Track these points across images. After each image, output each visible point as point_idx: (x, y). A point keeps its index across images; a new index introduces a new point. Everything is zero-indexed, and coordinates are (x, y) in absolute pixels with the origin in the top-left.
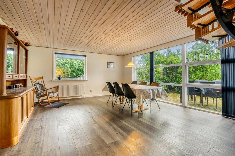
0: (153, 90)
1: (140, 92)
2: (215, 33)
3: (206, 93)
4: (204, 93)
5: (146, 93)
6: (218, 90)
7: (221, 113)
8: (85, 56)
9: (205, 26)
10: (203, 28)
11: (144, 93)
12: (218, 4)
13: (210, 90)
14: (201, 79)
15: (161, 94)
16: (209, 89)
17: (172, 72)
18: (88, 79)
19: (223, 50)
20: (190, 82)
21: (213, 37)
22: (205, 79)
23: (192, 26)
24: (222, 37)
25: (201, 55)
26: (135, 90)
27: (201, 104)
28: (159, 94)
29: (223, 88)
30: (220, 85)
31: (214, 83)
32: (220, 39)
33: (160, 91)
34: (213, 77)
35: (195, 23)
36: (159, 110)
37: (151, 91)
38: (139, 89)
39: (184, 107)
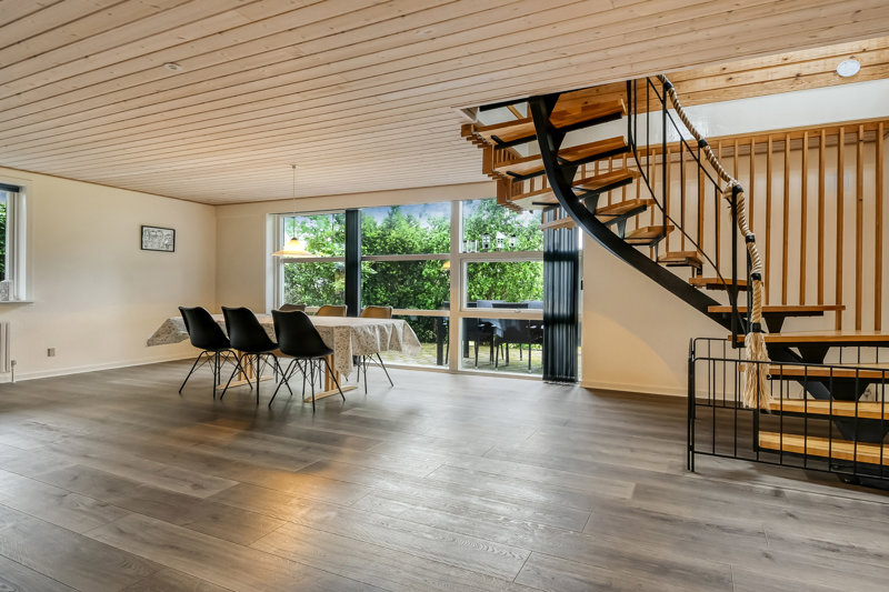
0: (382, 330)
1: (348, 335)
2: (538, 198)
3: (505, 333)
4: (499, 333)
5: (363, 338)
6: (533, 322)
7: (541, 376)
8: (16, 189)
9: (519, 177)
10: (514, 180)
11: (358, 337)
12: (551, 148)
13: (514, 324)
14: (488, 296)
15: (401, 339)
16: (510, 321)
17: (401, 276)
18: (33, 299)
19: (551, 232)
20: (470, 305)
21: (534, 203)
22: (499, 297)
23: (495, 175)
24: (550, 206)
25: (500, 235)
26: (330, 330)
27: (493, 363)
28: (397, 340)
29: (546, 316)
30: (541, 311)
31: (526, 306)
32: (545, 210)
33: (400, 330)
34: (518, 293)
35: (502, 170)
36: (390, 388)
37: (378, 332)
38: (344, 327)
39: (454, 371)
